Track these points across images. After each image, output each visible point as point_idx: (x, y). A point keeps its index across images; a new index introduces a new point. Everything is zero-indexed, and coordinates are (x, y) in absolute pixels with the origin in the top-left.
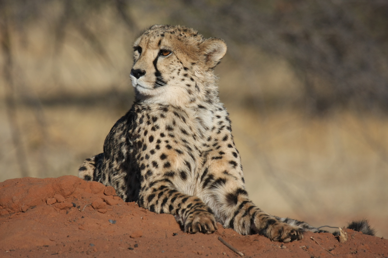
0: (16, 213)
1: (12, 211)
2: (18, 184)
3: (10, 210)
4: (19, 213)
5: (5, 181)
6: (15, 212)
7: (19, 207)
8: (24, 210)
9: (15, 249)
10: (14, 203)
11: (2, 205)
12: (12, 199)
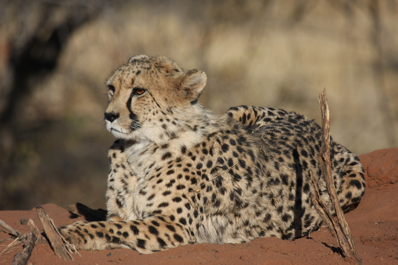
0: (385, 185)
1: (380, 182)
2: (387, 154)
3: (378, 181)
4: (388, 184)
5: (374, 152)
6: (384, 183)
7: (388, 179)
8: (393, 181)
9: (383, 221)
10: (382, 174)
11: (370, 176)
12: (381, 170)
